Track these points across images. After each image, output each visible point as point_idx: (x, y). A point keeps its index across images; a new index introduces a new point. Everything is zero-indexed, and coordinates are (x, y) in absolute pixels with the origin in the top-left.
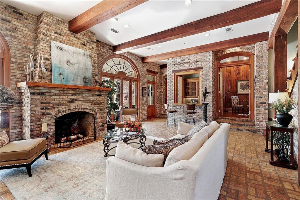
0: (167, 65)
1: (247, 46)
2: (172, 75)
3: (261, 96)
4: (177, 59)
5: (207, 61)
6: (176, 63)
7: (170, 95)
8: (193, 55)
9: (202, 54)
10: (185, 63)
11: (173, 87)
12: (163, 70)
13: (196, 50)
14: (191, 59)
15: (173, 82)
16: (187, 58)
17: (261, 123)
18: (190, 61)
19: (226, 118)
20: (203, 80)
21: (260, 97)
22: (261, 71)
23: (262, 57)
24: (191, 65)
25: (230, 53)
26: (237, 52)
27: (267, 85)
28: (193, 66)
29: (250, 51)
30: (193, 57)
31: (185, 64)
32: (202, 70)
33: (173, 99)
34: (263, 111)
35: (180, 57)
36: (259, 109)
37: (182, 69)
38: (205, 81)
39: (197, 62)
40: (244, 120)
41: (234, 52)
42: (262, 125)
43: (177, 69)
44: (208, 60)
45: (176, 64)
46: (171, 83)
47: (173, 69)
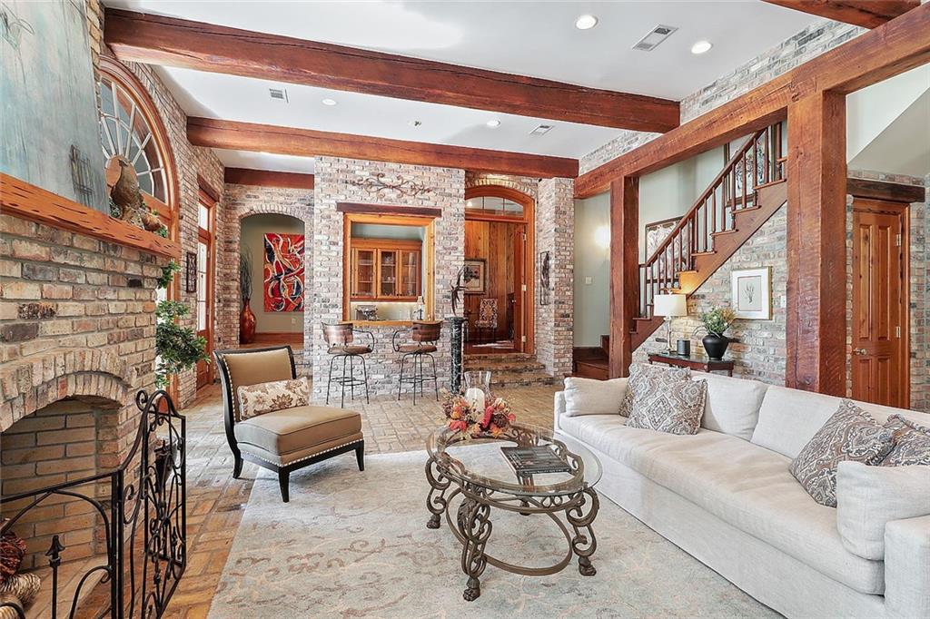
0: (317, 180)
1: (525, 180)
2: (338, 218)
3: (562, 299)
4: (357, 167)
5: (450, 195)
6: (352, 179)
7: (326, 290)
8: (412, 167)
9: (440, 170)
10: (386, 186)
11: (341, 264)
12: (236, 191)
13: (426, 155)
14: (407, 177)
15: (341, 243)
16: (392, 171)
17: (562, 360)
18: (402, 184)
19: (479, 358)
20: (440, 248)
21: (560, 303)
22: (563, 244)
23: (565, 213)
24: (405, 197)
25: (490, 186)
26: (504, 187)
27: (571, 275)
28: (411, 202)
29: (529, 193)
30: (412, 174)
31: (386, 190)
32: (437, 219)
33: (340, 305)
34: (565, 333)
35: (367, 163)
36: (559, 329)
37: (374, 203)
38: (445, 251)
39: (424, 191)
40: (517, 357)
41: (499, 186)
42: (563, 364)
43: (356, 200)
44: (454, 192)
45: (353, 184)
46: (333, 248)
47: (342, 199)
